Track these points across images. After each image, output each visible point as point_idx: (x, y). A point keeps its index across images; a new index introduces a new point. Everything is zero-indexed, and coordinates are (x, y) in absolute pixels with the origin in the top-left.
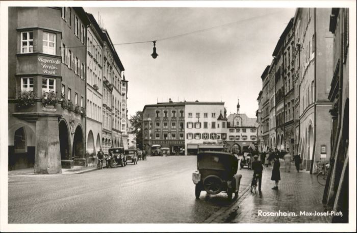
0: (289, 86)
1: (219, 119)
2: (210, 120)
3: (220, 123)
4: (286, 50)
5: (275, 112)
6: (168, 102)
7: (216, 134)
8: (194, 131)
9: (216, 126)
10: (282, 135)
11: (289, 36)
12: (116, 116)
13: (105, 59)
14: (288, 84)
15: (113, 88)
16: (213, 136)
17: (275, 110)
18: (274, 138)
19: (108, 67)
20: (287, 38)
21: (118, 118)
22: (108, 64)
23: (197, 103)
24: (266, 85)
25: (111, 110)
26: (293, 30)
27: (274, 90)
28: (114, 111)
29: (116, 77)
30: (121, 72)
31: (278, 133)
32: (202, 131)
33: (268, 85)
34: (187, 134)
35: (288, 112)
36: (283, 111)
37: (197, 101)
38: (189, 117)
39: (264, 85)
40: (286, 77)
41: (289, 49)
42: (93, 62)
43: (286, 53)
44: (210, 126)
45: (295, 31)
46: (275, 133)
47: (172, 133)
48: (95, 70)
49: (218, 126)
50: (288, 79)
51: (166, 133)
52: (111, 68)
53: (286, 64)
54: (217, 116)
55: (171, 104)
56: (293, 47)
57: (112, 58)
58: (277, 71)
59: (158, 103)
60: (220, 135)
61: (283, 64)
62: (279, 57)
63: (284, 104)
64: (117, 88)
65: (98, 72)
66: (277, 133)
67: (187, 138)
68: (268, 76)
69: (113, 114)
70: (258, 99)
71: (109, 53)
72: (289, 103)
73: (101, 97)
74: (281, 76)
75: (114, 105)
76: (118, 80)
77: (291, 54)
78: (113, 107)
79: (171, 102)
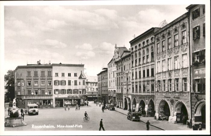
1: (80, 78)
2: (73, 79)
3: (81, 81)
6: (37, 63)
7: (78, 90)
8: (60, 87)
9: (78, 83)
16: (76, 91)
23: (60, 65)
32: (67, 87)
34: (55, 90)
37: (61, 63)
38: (56, 76)
44: (73, 83)
47: (42, 89)
49: (80, 84)
51: (37, 89)
54: (79, 75)
55: (39, 66)
59: (27, 65)
60: (81, 90)
67: (55, 93)
79: (40, 64)
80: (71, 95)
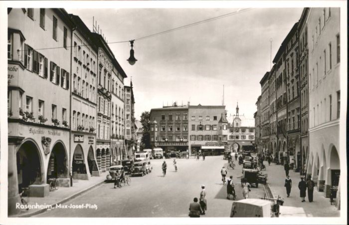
0: (293, 93)
1: (221, 121)
2: (212, 123)
4: (288, 56)
5: (275, 118)
7: (217, 136)
8: (197, 133)
10: (285, 142)
11: (292, 42)
12: (116, 123)
13: (101, 66)
14: (291, 91)
15: (113, 96)
16: (215, 137)
17: (275, 115)
18: (275, 143)
19: (105, 75)
20: (290, 44)
21: (120, 124)
22: (105, 71)
23: (200, 107)
24: (266, 90)
25: (109, 118)
26: (296, 35)
27: (275, 96)
28: (114, 119)
29: (117, 84)
30: (123, 79)
31: (280, 139)
32: (204, 133)
33: (268, 90)
34: (191, 136)
35: (292, 120)
36: (286, 118)
37: (200, 105)
38: (192, 120)
39: (264, 90)
40: (289, 84)
41: (292, 55)
42: (83, 69)
43: (288, 59)
45: (299, 36)
46: (276, 138)
48: (86, 77)
50: (291, 85)
52: (110, 75)
53: (288, 70)
54: (218, 119)
55: (175, 108)
56: (297, 54)
57: (111, 65)
58: (277, 77)
59: (164, 107)
60: (221, 137)
61: (285, 71)
62: (280, 64)
63: (287, 111)
64: (118, 95)
65: (91, 80)
66: (278, 139)
67: (191, 139)
68: (267, 82)
69: (113, 122)
70: (257, 103)
71: (107, 60)
72: (293, 111)
73: (94, 106)
74: (283, 82)
75: (114, 113)
76: (120, 87)
77: (295, 61)
78: (113, 115)
79: (176, 106)
80: (209, 142)
